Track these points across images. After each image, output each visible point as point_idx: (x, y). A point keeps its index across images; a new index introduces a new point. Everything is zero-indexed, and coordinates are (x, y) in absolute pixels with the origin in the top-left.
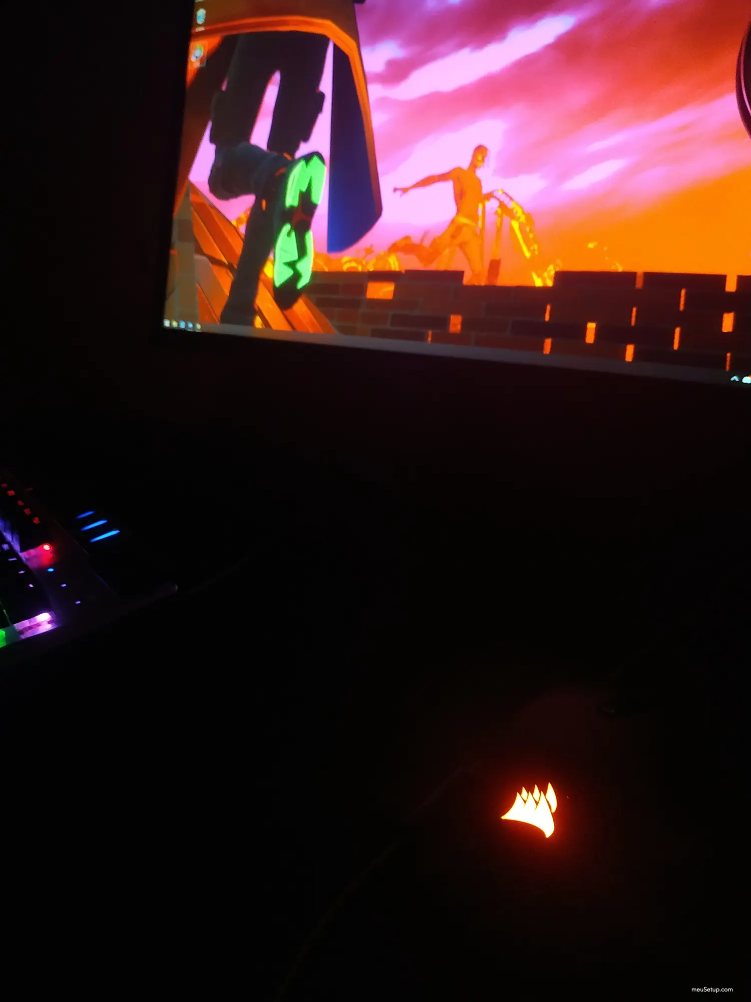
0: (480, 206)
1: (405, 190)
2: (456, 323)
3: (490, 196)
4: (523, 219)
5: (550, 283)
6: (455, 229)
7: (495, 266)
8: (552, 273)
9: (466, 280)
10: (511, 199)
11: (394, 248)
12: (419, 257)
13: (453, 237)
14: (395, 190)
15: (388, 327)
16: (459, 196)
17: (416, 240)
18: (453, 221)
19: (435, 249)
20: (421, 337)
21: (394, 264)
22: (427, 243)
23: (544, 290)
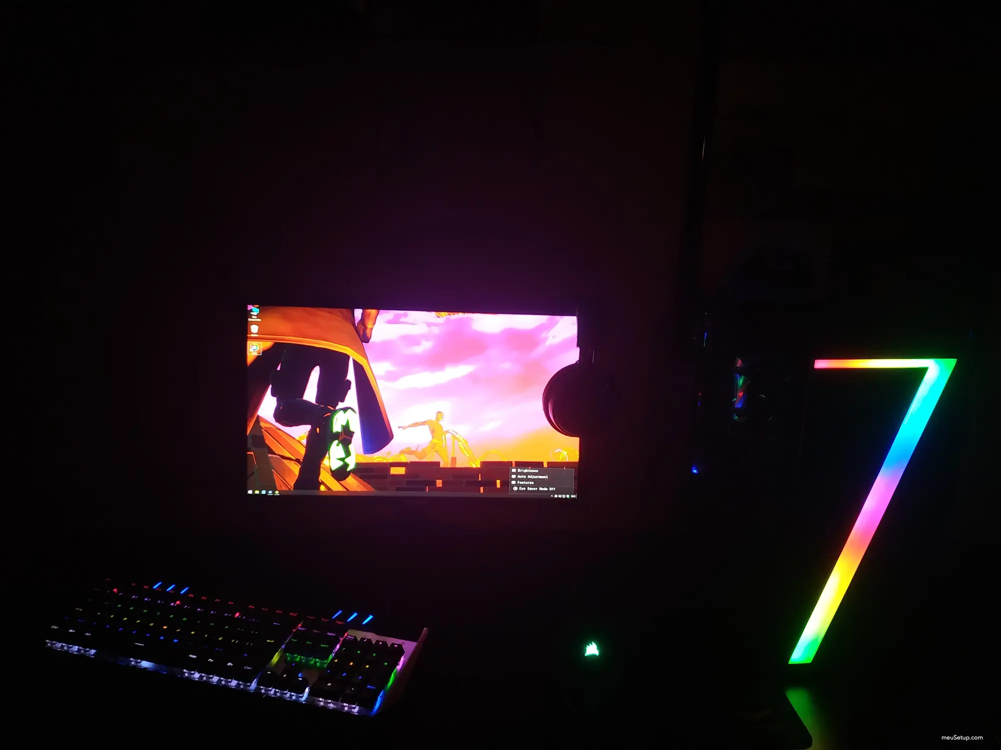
0: (443, 436)
1: (404, 428)
2: (439, 483)
3: (447, 432)
4: (463, 441)
5: (479, 466)
6: (433, 446)
8: (479, 462)
9: (441, 466)
10: (457, 433)
11: (402, 452)
12: (416, 456)
13: (433, 448)
14: (399, 427)
15: (405, 486)
16: (433, 432)
17: (413, 449)
18: (431, 441)
19: (424, 453)
20: (424, 490)
21: (404, 459)
22: (420, 450)
23: (476, 469)
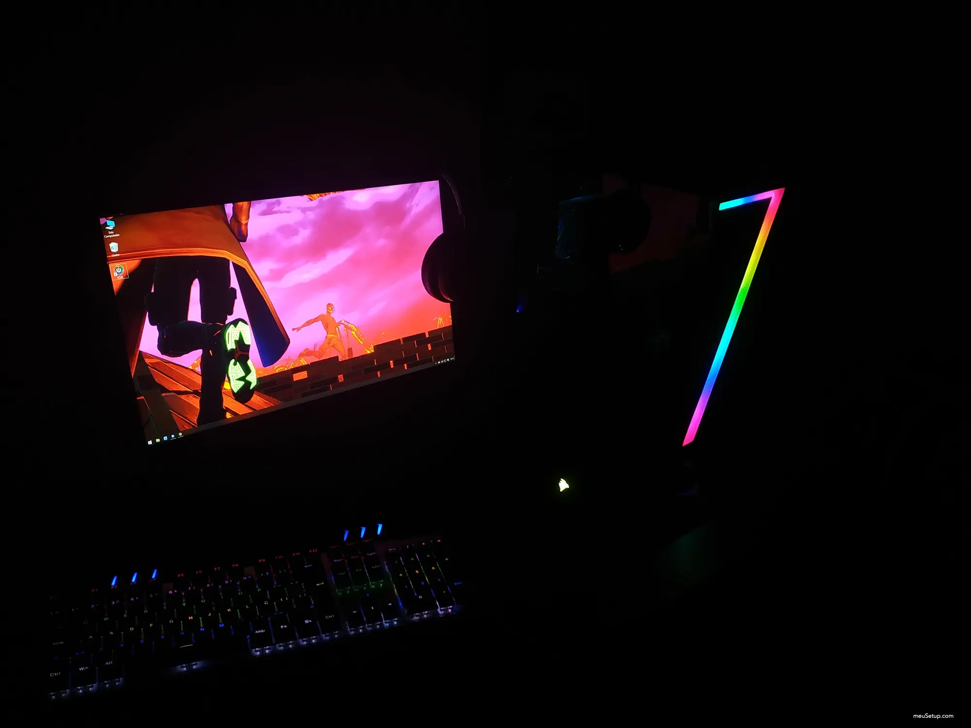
0: (337, 328)
1: (298, 329)
2: (341, 378)
3: (340, 323)
4: (355, 330)
5: (373, 351)
6: (329, 341)
7: (350, 350)
8: (373, 347)
10: (349, 323)
11: (301, 355)
12: (315, 355)
13: (329, 343)
14: (294, 329)
15: (310, 390)
16: (326, 327)
17: (311, 348)
18: (326, 337)
19: (322, 349)
20: (328, 389)
21: (304, 362)
22: (317, 349)
23: (371, 354)
